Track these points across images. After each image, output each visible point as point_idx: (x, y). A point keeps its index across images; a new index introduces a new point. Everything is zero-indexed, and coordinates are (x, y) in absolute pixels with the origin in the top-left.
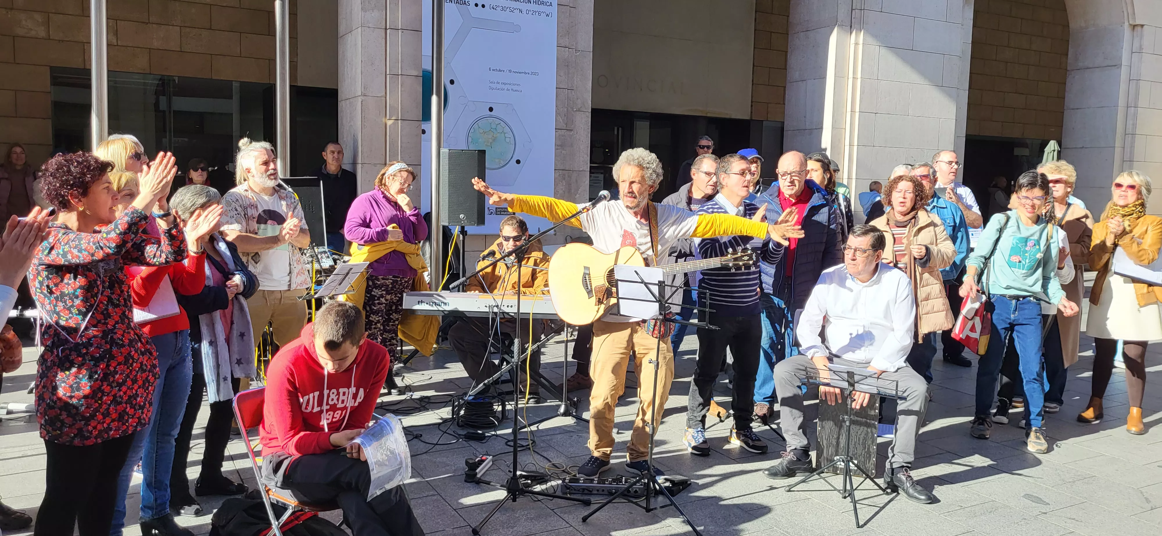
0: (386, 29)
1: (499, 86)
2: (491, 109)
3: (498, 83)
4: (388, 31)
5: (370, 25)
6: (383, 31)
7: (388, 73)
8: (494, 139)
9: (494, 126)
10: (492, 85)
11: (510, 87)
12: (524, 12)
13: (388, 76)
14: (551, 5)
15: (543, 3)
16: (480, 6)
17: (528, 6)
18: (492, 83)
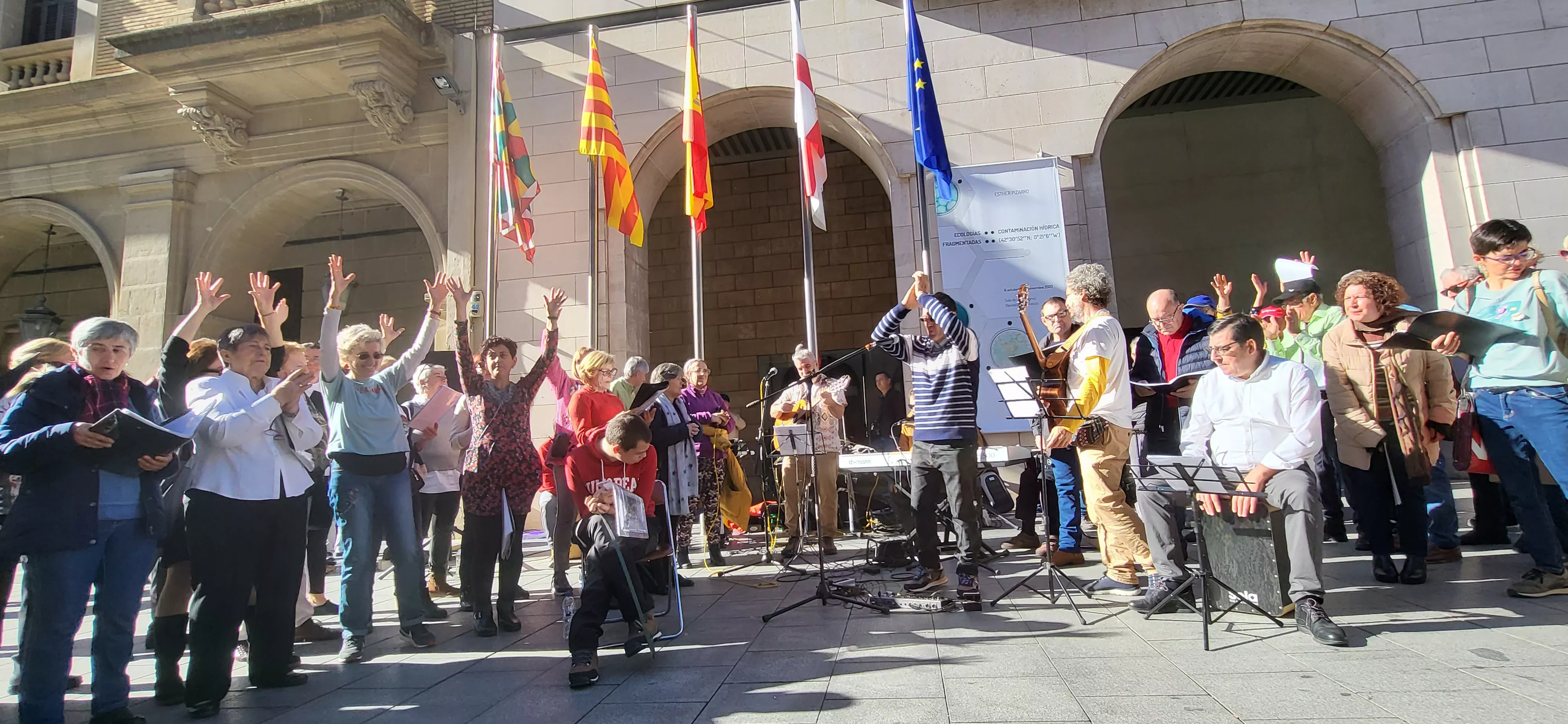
2: (1010, 323)
8: (1016, 348)
9: (1014, 337)
10: (1009, 303)
12: (1032, 238)
14: (1057, 226)
15: (1049, 227)
16: (990, 241)
17: (1035, 232)
18: (1009, 301)
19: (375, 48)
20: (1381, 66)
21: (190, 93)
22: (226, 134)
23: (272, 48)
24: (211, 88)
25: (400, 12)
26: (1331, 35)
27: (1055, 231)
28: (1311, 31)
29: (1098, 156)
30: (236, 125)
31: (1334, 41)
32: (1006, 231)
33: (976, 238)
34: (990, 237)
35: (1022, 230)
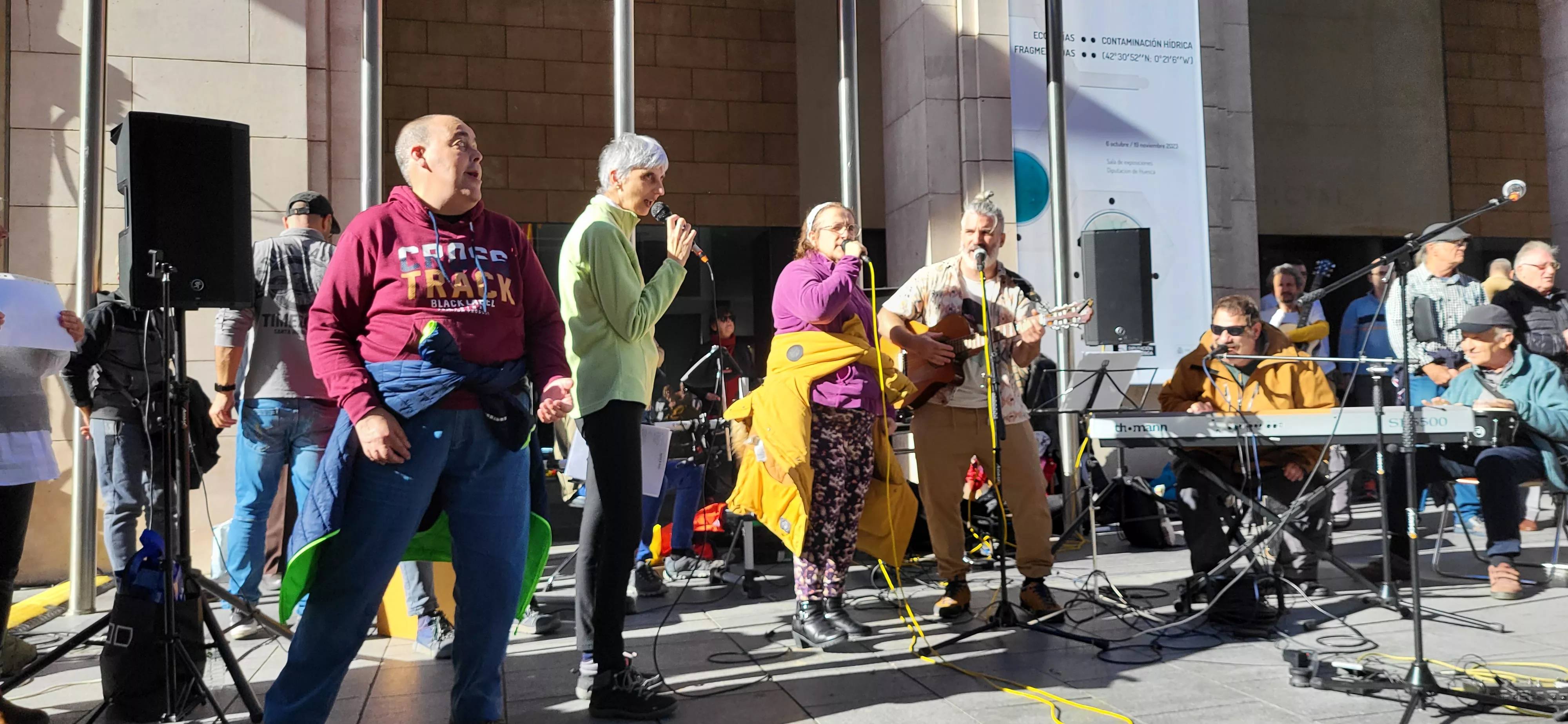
0: (959, 100)
1: (1122, 167)
2: (1112, 201)
3: (1120, 162)
4: (963, 103)
5: (937, 96)
6: (955, 103)
7: (964, 159)
9: (1117, 225)
10: (1113, 167)
11: (1137, 168)
12: (1152, 59)
13: (965, 165)
14: (1190, 46)
15: (1178, 45)
16: (1089, 55)
17: (1158, 51)
18: (1111, 163)
27: (1185, 53)
32: (1114, 41)
34: (1088, 47)
35: (1137, 42)
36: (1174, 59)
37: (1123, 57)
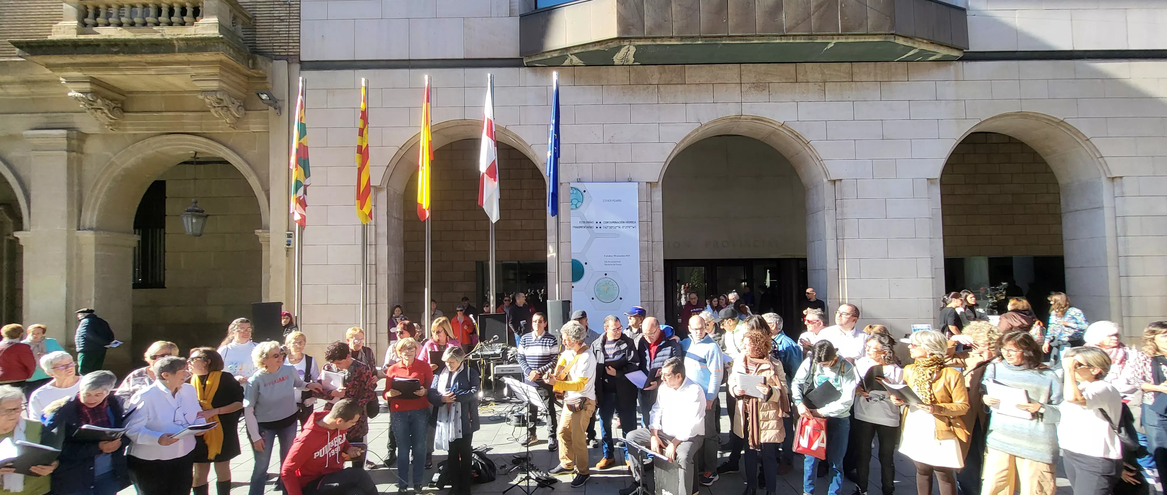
1: (609, 263)
2: (606, 274)
8: (608, 289)
9: (607, 282)
10: (606, 263)
11: (615, 263)
14: (635, 222)
15: (630, 222)
16: (599, 227)
17: (623, 224)
19: (217, 71)
20: (807, 148)
21: (77, 83)
22: (106, 111)
23: (140, 62)
24: (93, 81)
25: (234, 50)
26: (784, 128)
27: (633, 225)
28: (775, 124)
29: (660, 183)
30: (114, 105)
31: (785, 132)
32: (608, 222)
33: (591, 225)
34: (599, 225)
35: (616, 222)
36: (629, 227)
37: (611, 227)
